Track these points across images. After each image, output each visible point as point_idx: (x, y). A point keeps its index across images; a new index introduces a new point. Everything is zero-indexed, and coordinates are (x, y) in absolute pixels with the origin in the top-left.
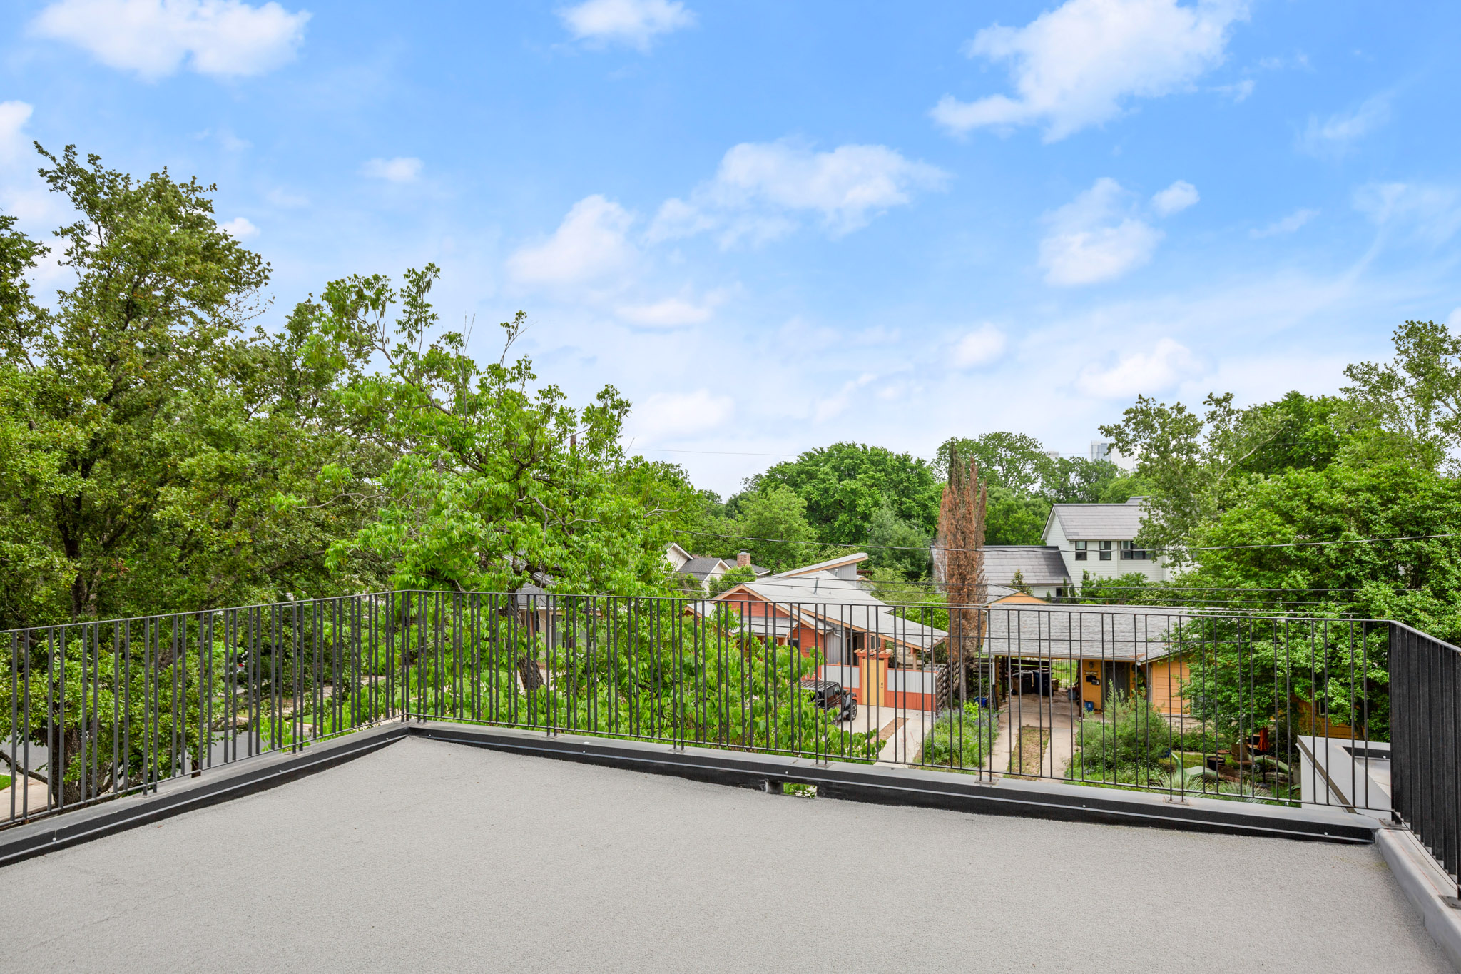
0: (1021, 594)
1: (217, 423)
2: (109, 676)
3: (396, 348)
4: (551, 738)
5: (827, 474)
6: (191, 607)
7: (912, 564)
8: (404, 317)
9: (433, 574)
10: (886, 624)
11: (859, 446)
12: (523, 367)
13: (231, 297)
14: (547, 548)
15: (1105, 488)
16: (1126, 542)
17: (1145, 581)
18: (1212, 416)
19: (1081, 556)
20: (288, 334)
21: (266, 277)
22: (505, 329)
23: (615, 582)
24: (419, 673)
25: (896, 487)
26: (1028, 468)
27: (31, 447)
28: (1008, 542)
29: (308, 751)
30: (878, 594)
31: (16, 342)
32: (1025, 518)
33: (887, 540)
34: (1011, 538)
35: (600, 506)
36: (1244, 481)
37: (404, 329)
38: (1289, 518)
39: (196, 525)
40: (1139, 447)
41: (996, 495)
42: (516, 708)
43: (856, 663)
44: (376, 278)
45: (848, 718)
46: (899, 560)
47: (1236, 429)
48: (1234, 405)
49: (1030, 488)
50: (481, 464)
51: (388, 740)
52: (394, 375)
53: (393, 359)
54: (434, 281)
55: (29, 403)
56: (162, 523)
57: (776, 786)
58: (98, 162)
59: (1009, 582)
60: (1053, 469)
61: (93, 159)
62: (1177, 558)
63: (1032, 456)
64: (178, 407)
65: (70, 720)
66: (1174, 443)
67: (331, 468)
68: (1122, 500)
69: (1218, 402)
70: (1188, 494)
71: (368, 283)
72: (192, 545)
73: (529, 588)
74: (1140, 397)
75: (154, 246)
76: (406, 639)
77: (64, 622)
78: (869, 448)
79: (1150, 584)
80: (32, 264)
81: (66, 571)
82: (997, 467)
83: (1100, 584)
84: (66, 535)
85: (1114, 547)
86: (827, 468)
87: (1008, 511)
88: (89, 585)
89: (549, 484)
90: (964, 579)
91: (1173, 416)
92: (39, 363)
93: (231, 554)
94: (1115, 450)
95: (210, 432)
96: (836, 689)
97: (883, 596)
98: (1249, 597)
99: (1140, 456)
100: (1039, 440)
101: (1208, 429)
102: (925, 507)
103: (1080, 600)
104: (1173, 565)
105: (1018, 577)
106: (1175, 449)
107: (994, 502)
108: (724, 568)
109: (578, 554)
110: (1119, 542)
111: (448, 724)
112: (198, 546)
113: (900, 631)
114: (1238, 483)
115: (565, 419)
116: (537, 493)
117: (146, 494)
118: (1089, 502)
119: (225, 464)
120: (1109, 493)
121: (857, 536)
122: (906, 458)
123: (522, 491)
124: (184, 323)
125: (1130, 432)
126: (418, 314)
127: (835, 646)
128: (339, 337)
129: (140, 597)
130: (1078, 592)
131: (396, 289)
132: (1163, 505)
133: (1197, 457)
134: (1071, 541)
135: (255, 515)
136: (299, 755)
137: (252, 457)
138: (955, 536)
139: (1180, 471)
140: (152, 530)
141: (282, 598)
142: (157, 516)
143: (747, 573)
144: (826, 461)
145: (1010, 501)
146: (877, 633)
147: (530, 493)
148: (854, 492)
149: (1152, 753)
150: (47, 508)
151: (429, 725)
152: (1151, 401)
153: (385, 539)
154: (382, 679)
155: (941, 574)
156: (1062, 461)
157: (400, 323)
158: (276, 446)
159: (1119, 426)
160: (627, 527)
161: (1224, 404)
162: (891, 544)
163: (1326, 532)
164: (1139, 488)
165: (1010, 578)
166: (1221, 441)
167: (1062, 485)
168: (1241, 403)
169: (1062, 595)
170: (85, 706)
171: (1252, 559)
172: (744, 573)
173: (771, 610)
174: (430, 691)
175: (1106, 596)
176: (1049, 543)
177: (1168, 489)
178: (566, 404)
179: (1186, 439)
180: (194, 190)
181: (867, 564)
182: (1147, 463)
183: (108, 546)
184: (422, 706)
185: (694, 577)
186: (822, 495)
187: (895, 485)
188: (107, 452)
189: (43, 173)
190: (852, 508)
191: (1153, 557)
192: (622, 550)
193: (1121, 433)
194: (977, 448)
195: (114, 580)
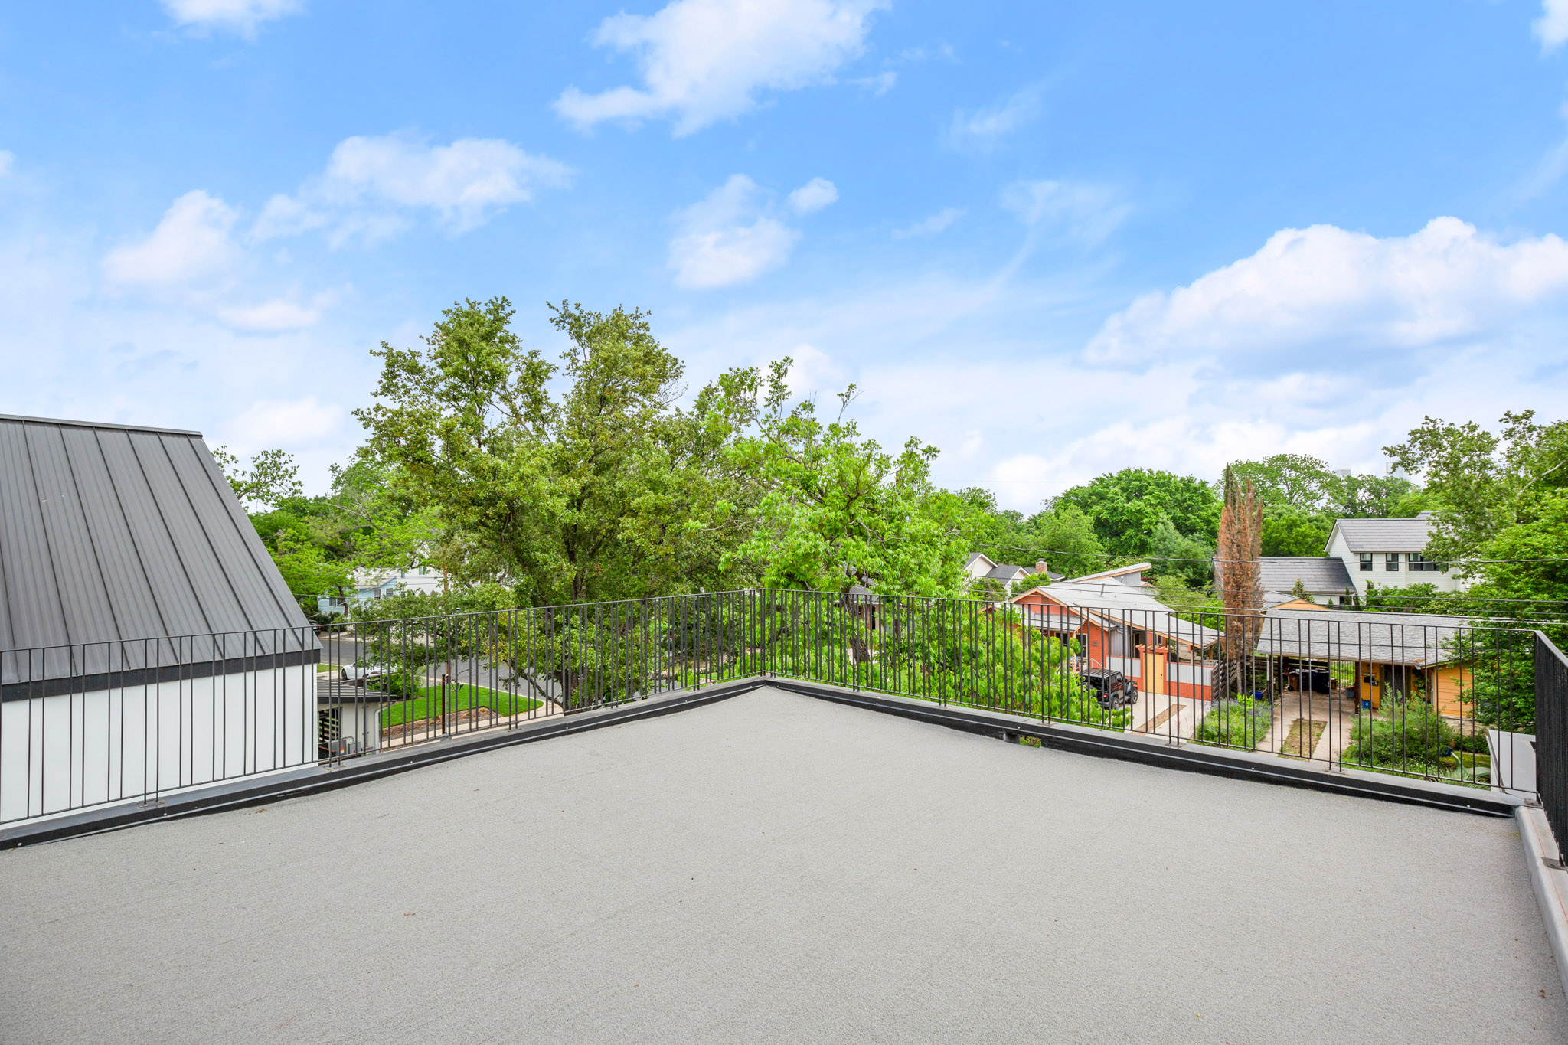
0: (1300, 601)
1: (653, 475)
2: (593, 640)
3: (765, 418)
4: (856, 692)
5: (1116, 494)
6: (639, 596)
7: (1194, 573)
8: (769, 396)
9: (790, 576)
10: (1162, 624)
11: (1145, 471)
12: (850, 427)
13: (662, 387)
14: (869, 558)
15: (1396, 503)
16: (1416, 554)
17: (1434, 591)
18: (1510, 433)
19: (1366, 566)
20: (696, 412)
21: (681, 372)
22: (840, 398)
23: (920, 585)
24: (781, 646)
25: (1180, 505)
26: (1314, 486)
27: (551, 494)
28: (1291, 554)
29: (702, 691)
30: (1161, 598)
31: (541, 427)
32: (1308, 531)
33: (1170, 552)
34: (1294, 549)
35: (908, 527)
36: (1548, 495)
37: (770, 404)
39: (642, 543)
40: (1426, 465)
41: (1279, 511)
42: (846, 675)
43: (1138, 656)
44: (752, 370)
45: (1129, 702)
46: (1182, 569)
47: (1538, 445)
48: (1535, 421)
49: (1316, 505)
50: (821, 497)
51: (751, 687)
52: (763, 437)
53: (762, 425)
54: (790, 369)
55: (549, 466)
56: (623, 541)
57: (1013, 737)
58: (580, 307)
59: (1290, 590)
60: (1340, 486)
61: (578, 306)
62: (1469, 570)
63: (1319, 475)
64: (632, 462)
65: (572, 666)
66: (1465, 460)
67: (722, 503)
68: (1413, 514)
69: (1517, 419)
70: (1482, 508)
71: (746, 373)
72: (640, 555)
73: (857, 587)
74: (1427, 418)
75: (615, 360)
76: (773, 622)
77: (568, 603)
78: (1155, 473)
79: (1440, 594)
80: (549, 378)
81: (570, 569)
82: (1282, 486)
83: (1386, 593)
84: (568, 547)
85: (1402, 559)
86: (1116, 489)
87: (1292, 525)
88: (582, 580)
89: (872, 511)
90: (1239, 587)
91: (1465, 434)
92: (553, 439)
93: (663, 561)
94: (1400, 469)
95: (649, 481)
96: (1118, 677)
97: (1165, 599)
98: (1540, 608)
99: (1428, 474)
100: (1324, 459)
101: (1504, 446)
102: (1209, 522)
103: (1364, 608)
104: (1465, 577)
105: (1299, 585)
106: (1466, 466)
107: (1276, 517)
108: (1024, 574)
109: (892, 563)
110: (1408, 554)
111: (800, 681)
112: (643, 555)
113: (1173, 629)
114: (1540, 497)
115: (883, 464)
116: (862, 517)
117: (613, 522)
118: (1379, 516)
119: (658, 502)
120: (1399, 509)
121: (1142, 549)
122: (1190, 481)
123: (852, 517)
124: (635, 406)
125: (1416, 450)
126: (779, 391)
127: (1118, 641)
128: (727, 411)
129: (611, 589)
130: (1363, 602)
131: (764, 377)
132: (1453, 520)
133: (1491, 473)
134: (1355, 553)
135: (676, 535)
136: (697, 692)
137: (675, 497)
138: (1230, 549)
139: (1473, 487)
140: (617, 544)
141: (696, 591)
142: (619, 536)
143: (1044, 579)
144: (1115, 485)
145: (1294, 517)
146: (1154, 631)
147: (858, 518)
148: (1139, 511)
149: (1430, 750)
150: (558, 531)
151: (778, 679)
152: (1438, 421)
153: (757, 551)
154: (758, 651)
155: (1220, 583)
156: (1349, 479)
157: (767, 400)
158: (689, 489)
159: (1404, 446)
160: (931, 543)
161: (1523, 421)
162: (1174, 555)
164: (1431, 503)
165: (1292, 586)
166: (1520, 457)
167: (1350, 500)
168: (1544, 419)
169: (1347, 602)
170: (580, 658)
171: (1544, 572)
172: (1041, 579)
173: (1065, 611)
174: (790, 660)
175: (1391, 605)
176: (1332, 555)
177: (1459, 505)
178: (885, 452)
179: (1479, 456)
180: (637, 317)
181: (1152, 572)
182: (1437, 480)
183: (592, 555)
184: (785, 668)
185: (997, 582)
186: (1111, 514)
187: (1179, 504)
188: (590, 494)
189: (552, 320)
190: (1138, 525)
191: (1445, 569)
192: (925, 561)
193: (1406, 453)
194: (1261, 469)
195: (595, 577)
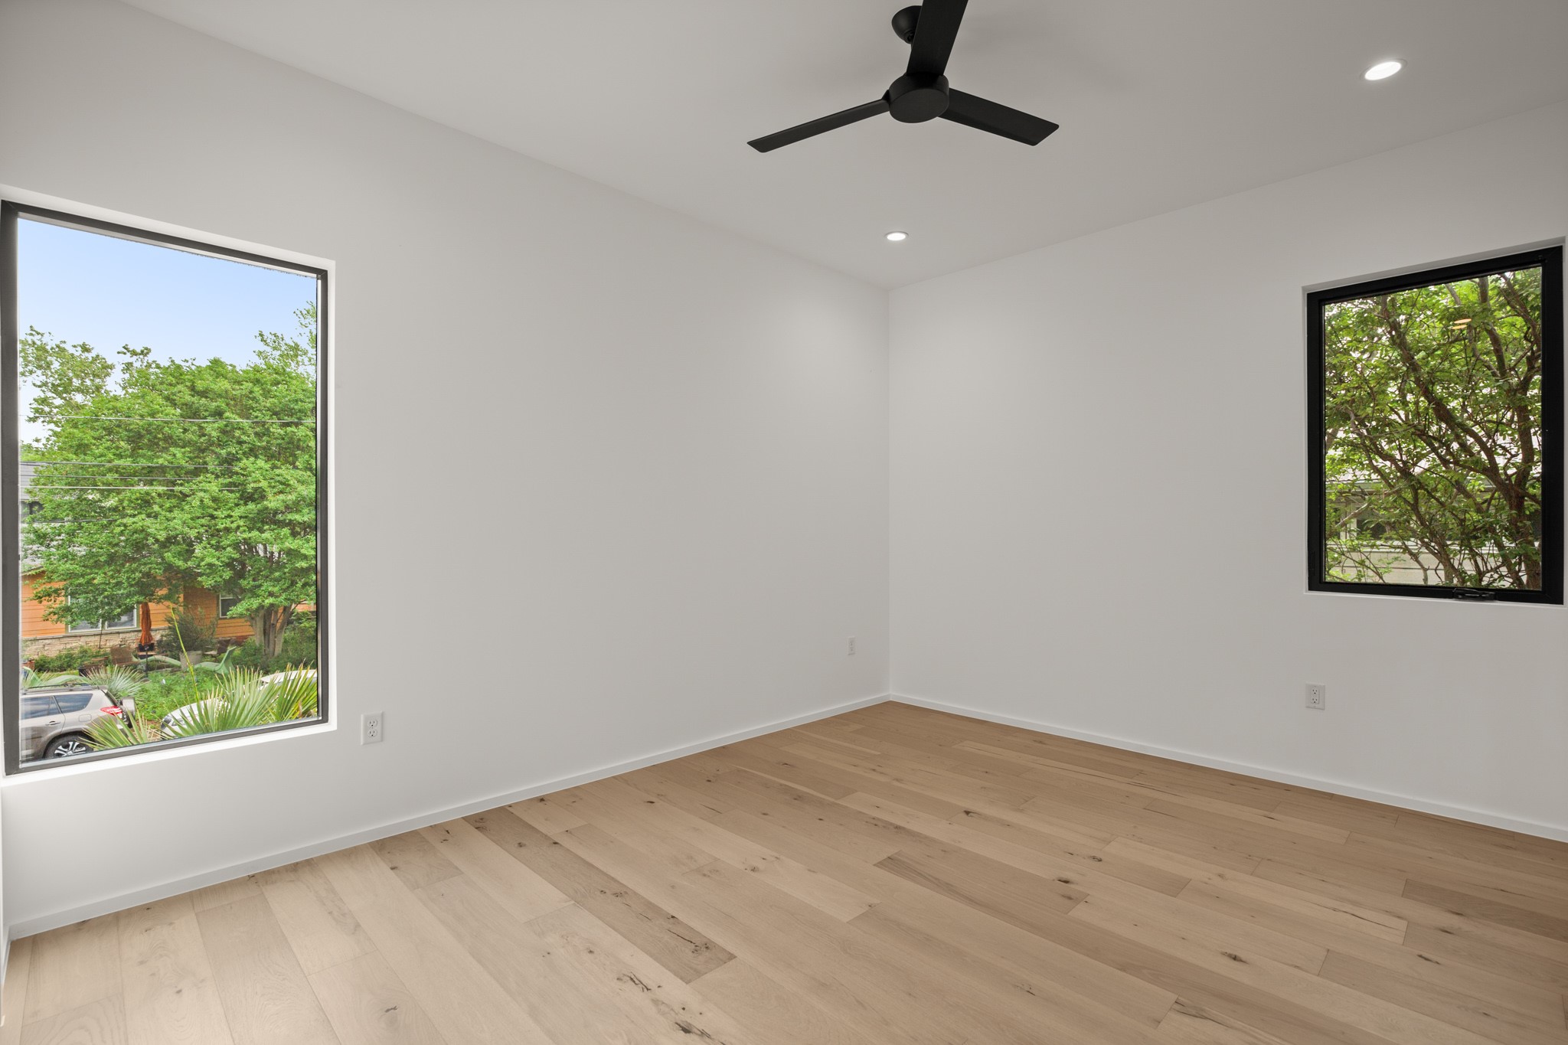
18: (127, 366)
38: (170, 400)
48: (152, 360)
69: (134, 354)
91: (77, 354)
101: (120, 376)
161: (141, 357)
163: (210, 415)
168: (162, 360)
179: (92, 380)
